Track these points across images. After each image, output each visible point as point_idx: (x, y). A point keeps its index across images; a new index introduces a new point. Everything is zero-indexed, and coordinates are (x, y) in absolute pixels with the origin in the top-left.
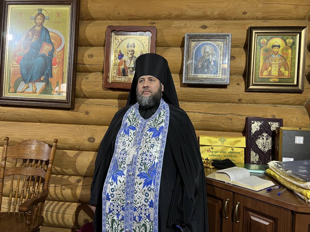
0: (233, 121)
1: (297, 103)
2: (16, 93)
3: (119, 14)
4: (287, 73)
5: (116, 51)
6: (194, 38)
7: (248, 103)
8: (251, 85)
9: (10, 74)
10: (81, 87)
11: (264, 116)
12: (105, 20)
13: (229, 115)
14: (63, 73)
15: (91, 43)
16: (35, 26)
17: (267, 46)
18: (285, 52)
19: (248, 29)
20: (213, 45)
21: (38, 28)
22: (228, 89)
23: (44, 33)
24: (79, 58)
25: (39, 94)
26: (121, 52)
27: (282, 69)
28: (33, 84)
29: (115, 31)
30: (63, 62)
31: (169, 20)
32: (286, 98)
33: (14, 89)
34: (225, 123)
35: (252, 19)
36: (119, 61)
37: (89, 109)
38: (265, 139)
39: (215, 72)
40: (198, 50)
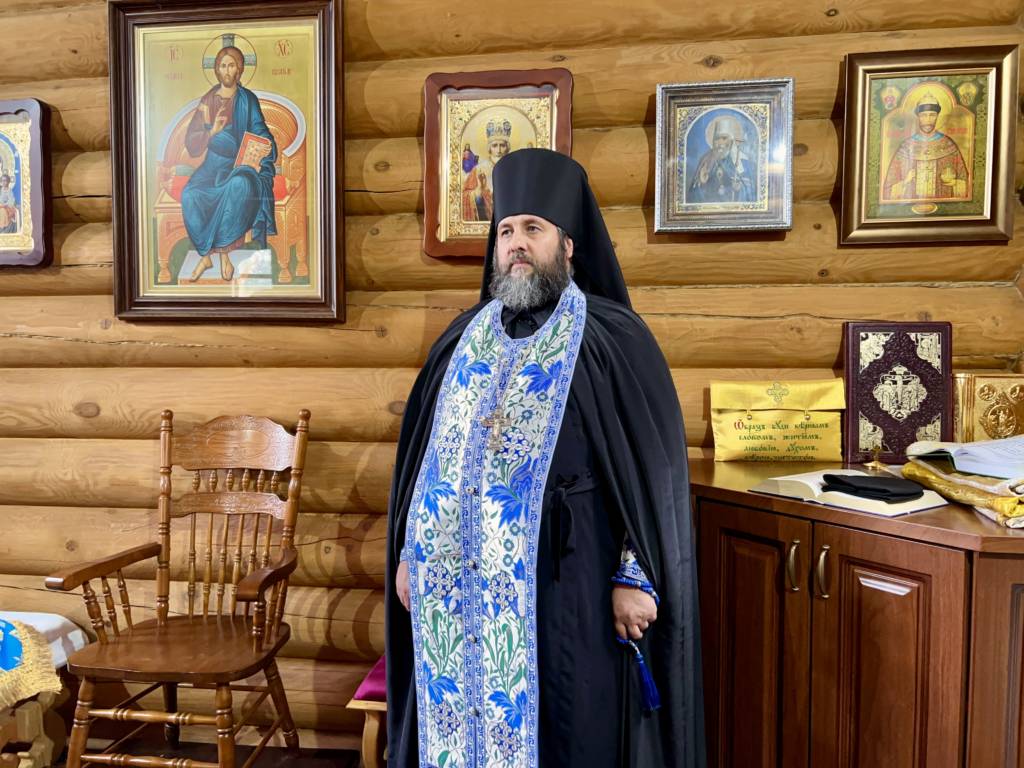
0: (806, 334)
1: (992, 274)
2: (177, 284)
3: (457, 36)
4: (960, 187)
5: (456, 147)
6: (684, 97)
7: (847, 282)
8: (855, 225)
9: (155, 231)
10: (361, 260)
11: (895, 316)
12: (416, 56)
13: (793, 318)
14: (307, 219)
15: (382, 128)
16: (218, 87)
17: (903, 109)
18: (955, 124)
19: (842, 59)
20: (741, 114)
21: (226, 93)
22: (787, 243)
23: (244, 106)
24: (351, 173)
26: (469, 150)
27: (948, 176)
28: (224, 256)
29: (449, 90)
30: (305, 188)
31: (609, 46)
32: (961, 260)
33: (168, 274)
34: (781, 343)
35: (854, 30)
36: (464, 176)
37: (388, 320)
38: (900, 383)
39: (747, 195)
40: (697, 132)
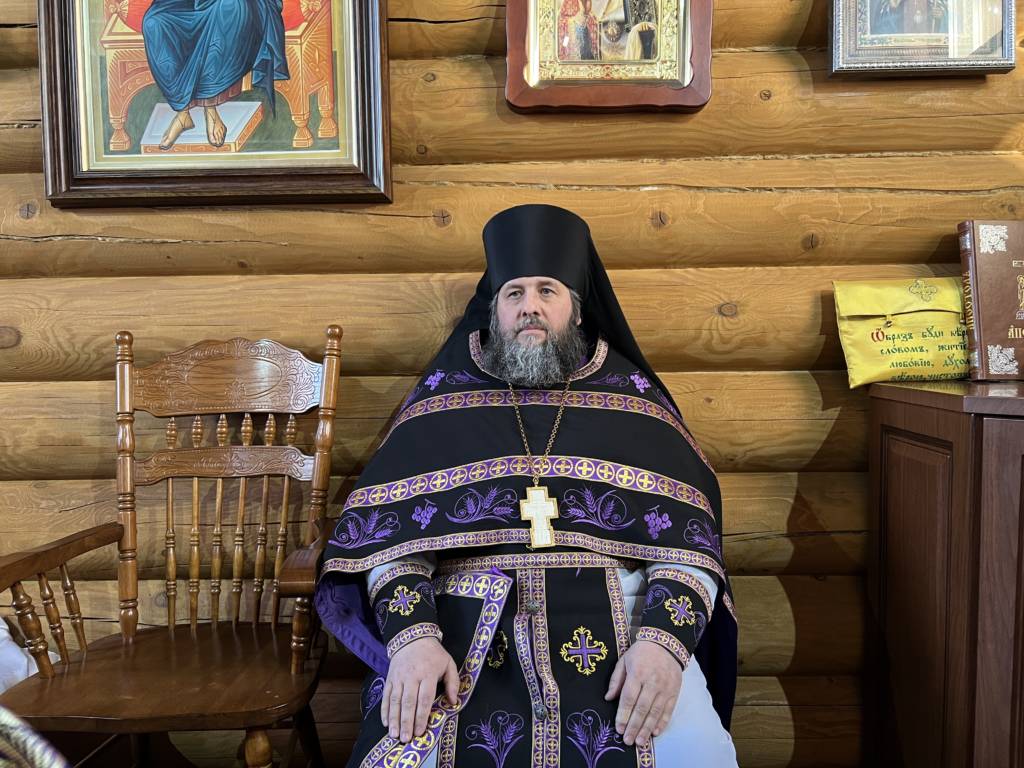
2: (139, 152)
9: (103, 76)
14: (333, 56)
25: (239, 151)
28: (210, 111)
30: (330, 11)
33: (126, 139)
37: (453, 202)
